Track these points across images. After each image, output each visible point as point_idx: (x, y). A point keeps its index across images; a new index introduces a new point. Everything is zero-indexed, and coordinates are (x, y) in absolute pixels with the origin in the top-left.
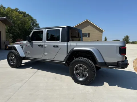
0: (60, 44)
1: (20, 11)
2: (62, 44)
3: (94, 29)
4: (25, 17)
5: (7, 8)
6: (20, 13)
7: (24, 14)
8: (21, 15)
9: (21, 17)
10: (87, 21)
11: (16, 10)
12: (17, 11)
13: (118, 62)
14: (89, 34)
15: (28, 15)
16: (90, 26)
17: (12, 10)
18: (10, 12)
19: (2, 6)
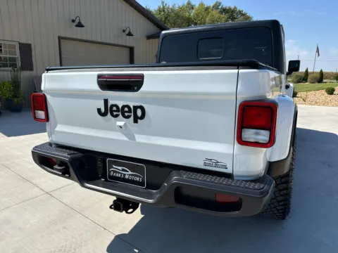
1: (224, 6)
4: (233, 19)
7: (233, 12)
8: (224, 17)
11: (216, 6)
18: (202, 14)
19: (189, 3)
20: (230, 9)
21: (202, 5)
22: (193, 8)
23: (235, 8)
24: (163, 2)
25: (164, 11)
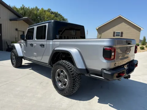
0: (46, 43)
1: (52, 11)
2: (47, 43)
3: (128, 26)
4: (56, 17)
5: (40, 9)
6: (52, 13)
7: (56, 14)
8: (53, 15)
9: (52, 17)
10: (120, 17)
11: (49, 10)
12: (49, 12)
13: (102, 70)
14: (122, 33)
15: (59, 15)
16: (123, 23)
17: (45, 11)
18: (42, 13)
19: (36, 8)
20: (55, 12)
21: (42, 9)
22: (38, 10)
23: (57, 12)
24: (23, 5)
25: (24, 9)
